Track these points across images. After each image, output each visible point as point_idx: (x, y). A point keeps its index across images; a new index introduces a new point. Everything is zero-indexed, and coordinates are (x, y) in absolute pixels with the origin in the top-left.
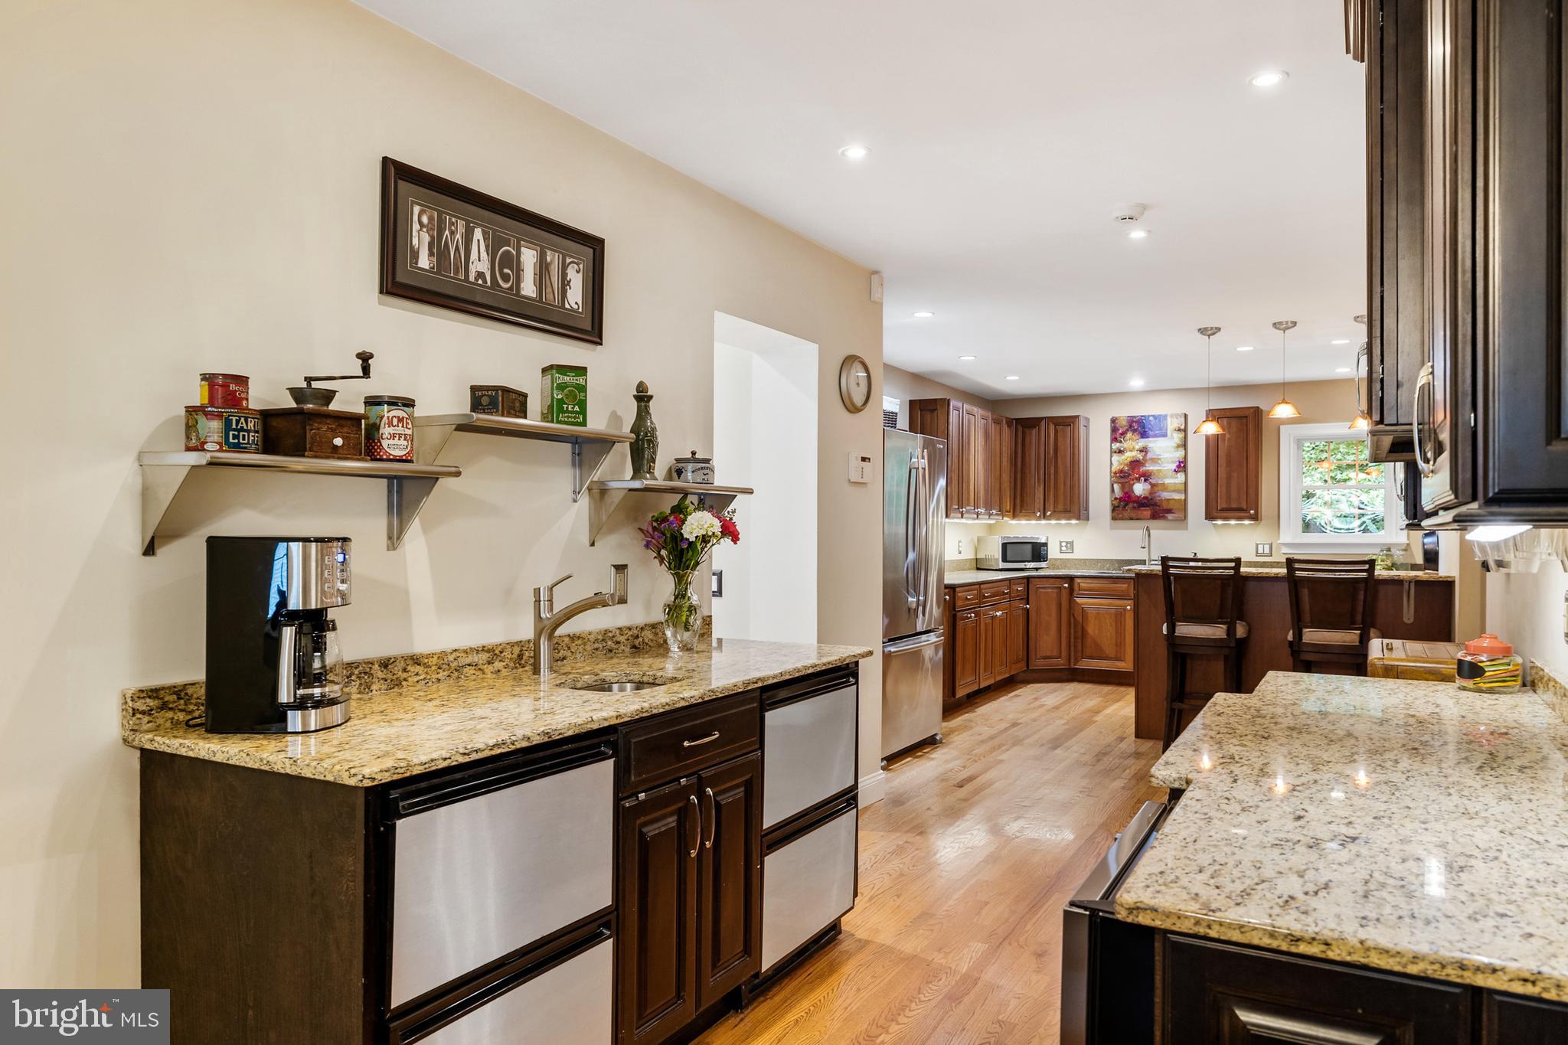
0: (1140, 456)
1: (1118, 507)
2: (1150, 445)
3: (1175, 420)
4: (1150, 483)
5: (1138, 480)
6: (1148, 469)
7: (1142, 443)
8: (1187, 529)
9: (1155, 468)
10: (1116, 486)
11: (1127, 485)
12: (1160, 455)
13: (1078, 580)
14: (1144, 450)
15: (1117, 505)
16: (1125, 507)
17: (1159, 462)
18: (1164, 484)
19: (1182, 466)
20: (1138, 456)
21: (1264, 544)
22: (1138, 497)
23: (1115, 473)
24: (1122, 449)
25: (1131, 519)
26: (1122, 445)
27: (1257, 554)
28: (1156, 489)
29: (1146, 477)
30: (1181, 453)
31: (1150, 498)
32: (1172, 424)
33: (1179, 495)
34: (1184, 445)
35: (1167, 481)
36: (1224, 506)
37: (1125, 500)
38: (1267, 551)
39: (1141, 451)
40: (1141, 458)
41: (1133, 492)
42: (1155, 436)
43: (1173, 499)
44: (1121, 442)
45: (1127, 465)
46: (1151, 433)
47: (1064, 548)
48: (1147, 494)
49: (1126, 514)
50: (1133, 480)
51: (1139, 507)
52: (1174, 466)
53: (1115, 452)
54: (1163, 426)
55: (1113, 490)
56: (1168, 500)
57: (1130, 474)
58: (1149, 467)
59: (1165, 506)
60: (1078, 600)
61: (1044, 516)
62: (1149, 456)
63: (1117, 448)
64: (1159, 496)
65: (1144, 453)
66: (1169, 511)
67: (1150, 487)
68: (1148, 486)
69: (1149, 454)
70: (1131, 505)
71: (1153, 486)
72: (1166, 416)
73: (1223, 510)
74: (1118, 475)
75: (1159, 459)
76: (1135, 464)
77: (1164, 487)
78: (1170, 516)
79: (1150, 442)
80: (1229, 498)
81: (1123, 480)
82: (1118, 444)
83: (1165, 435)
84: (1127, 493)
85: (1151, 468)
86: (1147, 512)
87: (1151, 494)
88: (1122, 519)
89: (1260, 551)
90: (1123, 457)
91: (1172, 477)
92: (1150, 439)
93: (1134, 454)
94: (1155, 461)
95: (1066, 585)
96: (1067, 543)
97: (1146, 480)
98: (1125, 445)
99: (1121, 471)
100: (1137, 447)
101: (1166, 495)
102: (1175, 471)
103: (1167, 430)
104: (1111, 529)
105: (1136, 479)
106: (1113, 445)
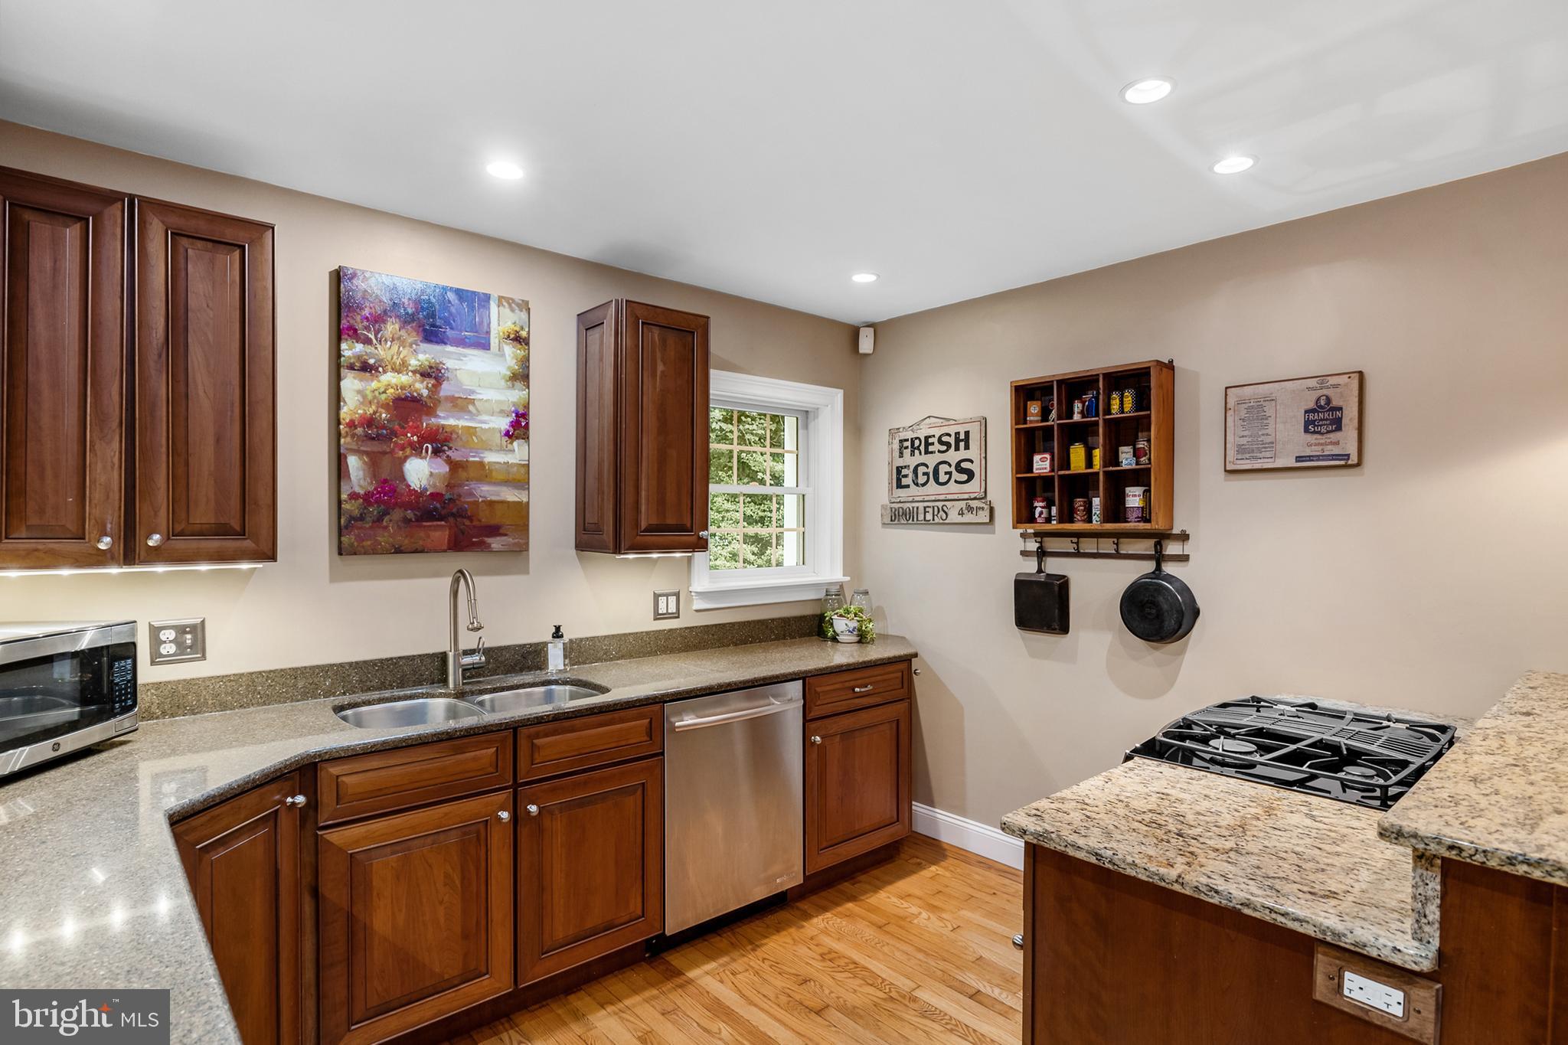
0: (422, 388)
1: (361, 518)
2: (450, 363)
3: (506, 311)
4: (449, 461)
5: (417, 450)
6: (443, 422)
7: (424, 355)
8: (526, 571)
9: (462, 423)
10: (353, 462)
11: (386, 462)
12: (473, 392)
13: (335, 770)
14: (433, 374)
15: (356, 513)
16: (380, 519)
17: (471, 407)
18: (481, 464)
19: (520, 427)
20: (418, 385)
21: (667, 595)
22: (418, 494)
23: (352, 424)
24: (372, 361)
25: (398, 551)
26: (369, 349)
27: (658, 617)
28: (463, 475)
29: (439, 442)
30: (514, 396)
31: (447, 496)
32: (500, 321)
33: (516, 492)
34: (521, 376)
35: (491, 457)
36: (654, 521)
37: (378, 502)
38: (672, 609)
39: (425, 374)
40: (425, 393)
41: (403, 479)
42: (462, 343)
43: (502, 502)
44: (367, 341)
45: (386, 406)
46: (449, 333)
47: (168, 649)
48: (441, 487)
49: (383, 538)
50: (403, 448)
51: (419, 519)
52: (504, 423)
53: (351, 367)
54: (481, 322)
55: (339, 470)
56: (491, 504)
57: (394, 433)
58: (447, 419)
59: (485, 517)
60: (335, 837)
61: (130, 552)
62: (446, 389)
63: (359, 357)
64: (471, 494)
65: (433, 381)
66: (495, 530)
67: (447, 469)
68: (442, 468)
69: (445, 385)
70: (397, 514)
71: (455, 466)
72: (487, 298)
73: (650, 529)
74: (359, 431)
75: (472, 401)
76: (407, 406)
77: (484, 472)
78: (496, 543)
79: (449, 355)
80: (661, 502)
81: (374, 447)
82: (359, 347)
83: (485, 346)
84: (385, 481)
85: (451, 422)
86: (440, 534)
87: (449, 486)
88: (374, 551)
89: (662, 609)
90: (374, 384)
91: (501, 449)
92: (449, 348)
93: (404, 379)
94: (461, 404)
95: (300, 799)
96: (181, 630)
97: (437, 452)
98: (383, 352)
99: (370, 422)
100: (414, 363)
101: (486, 491)
102: (507, 434)
103: (488, 333)
104: (335, 577)
105: (411, 444)
106: (344, 346)
